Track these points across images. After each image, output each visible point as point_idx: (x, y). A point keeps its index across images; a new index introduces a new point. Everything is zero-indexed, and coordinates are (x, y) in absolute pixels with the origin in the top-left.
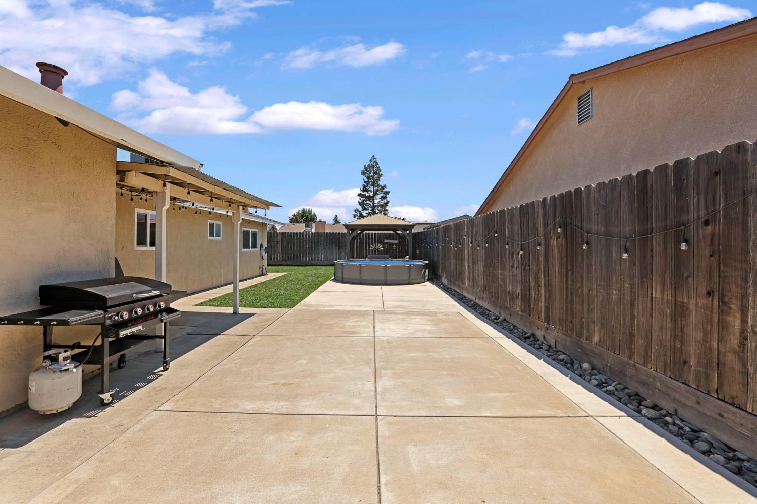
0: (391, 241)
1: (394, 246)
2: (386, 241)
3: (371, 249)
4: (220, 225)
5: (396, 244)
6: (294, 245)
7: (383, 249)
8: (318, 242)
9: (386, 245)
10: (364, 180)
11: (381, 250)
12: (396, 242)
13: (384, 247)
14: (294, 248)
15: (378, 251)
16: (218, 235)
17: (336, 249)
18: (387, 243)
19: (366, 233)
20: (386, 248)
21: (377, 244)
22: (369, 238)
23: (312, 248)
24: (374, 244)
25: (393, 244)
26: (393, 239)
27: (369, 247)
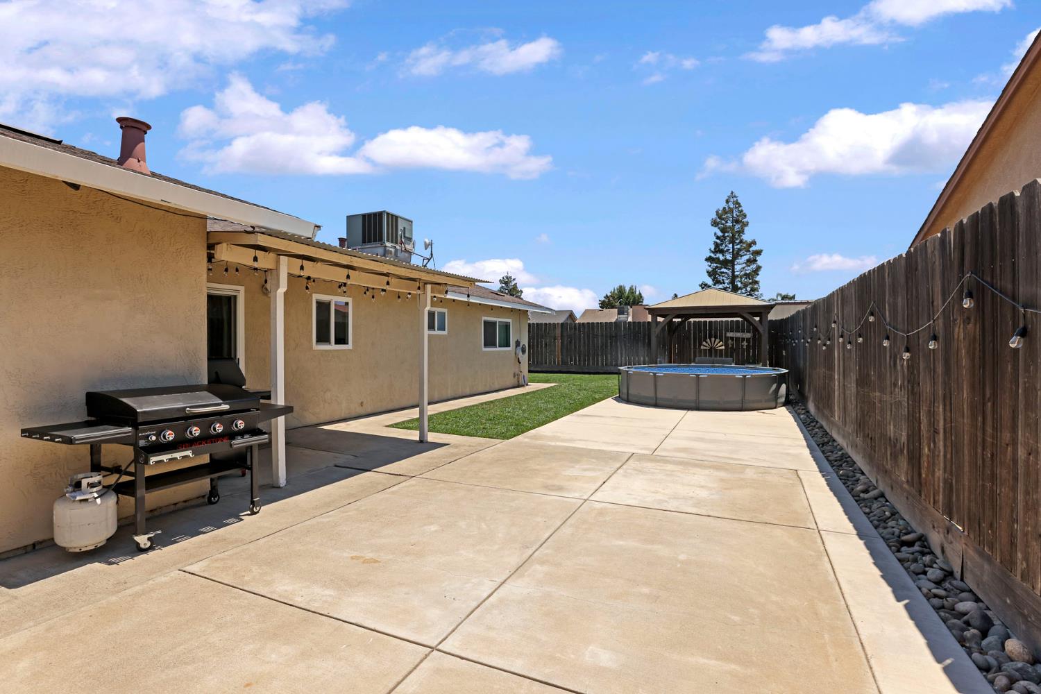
0: (739, 335)
1: (745, 343)
2: (730, 334)
3: (702, 347)
4: (445, 313)
5: (748, 340)
6: (580, 341)
7: (723, 347)
8: (616, 337)
9: (730, 341)
10: (715, 234)
11: (721, 350)
12: (749, 335)
13: (726, 345)
14: (580, 346)
15: (716, 351)
16: (442, 328)
17: (644, 347)
18: (732, 338)
19: (695, 322)
20: (730, 346)
21: (713, 339)
22: (700, 331)
23: (606, 347)
24: (708, 340)
25: (743, 339)
26: (743, 331)
27: (700, 344)
